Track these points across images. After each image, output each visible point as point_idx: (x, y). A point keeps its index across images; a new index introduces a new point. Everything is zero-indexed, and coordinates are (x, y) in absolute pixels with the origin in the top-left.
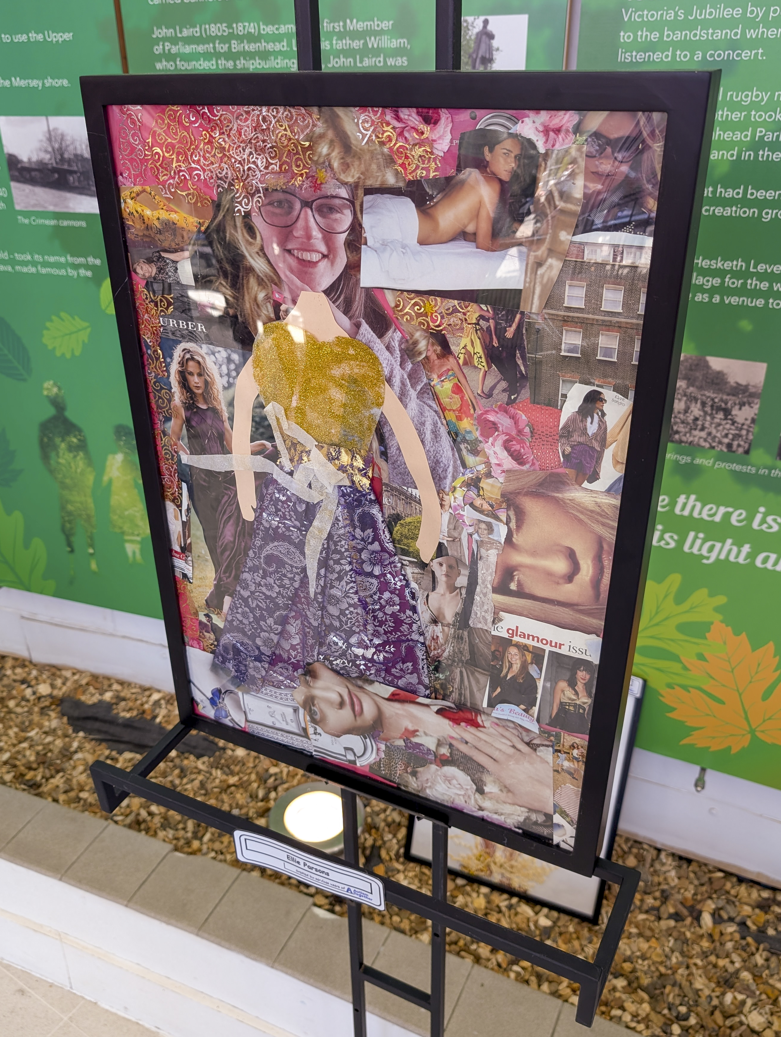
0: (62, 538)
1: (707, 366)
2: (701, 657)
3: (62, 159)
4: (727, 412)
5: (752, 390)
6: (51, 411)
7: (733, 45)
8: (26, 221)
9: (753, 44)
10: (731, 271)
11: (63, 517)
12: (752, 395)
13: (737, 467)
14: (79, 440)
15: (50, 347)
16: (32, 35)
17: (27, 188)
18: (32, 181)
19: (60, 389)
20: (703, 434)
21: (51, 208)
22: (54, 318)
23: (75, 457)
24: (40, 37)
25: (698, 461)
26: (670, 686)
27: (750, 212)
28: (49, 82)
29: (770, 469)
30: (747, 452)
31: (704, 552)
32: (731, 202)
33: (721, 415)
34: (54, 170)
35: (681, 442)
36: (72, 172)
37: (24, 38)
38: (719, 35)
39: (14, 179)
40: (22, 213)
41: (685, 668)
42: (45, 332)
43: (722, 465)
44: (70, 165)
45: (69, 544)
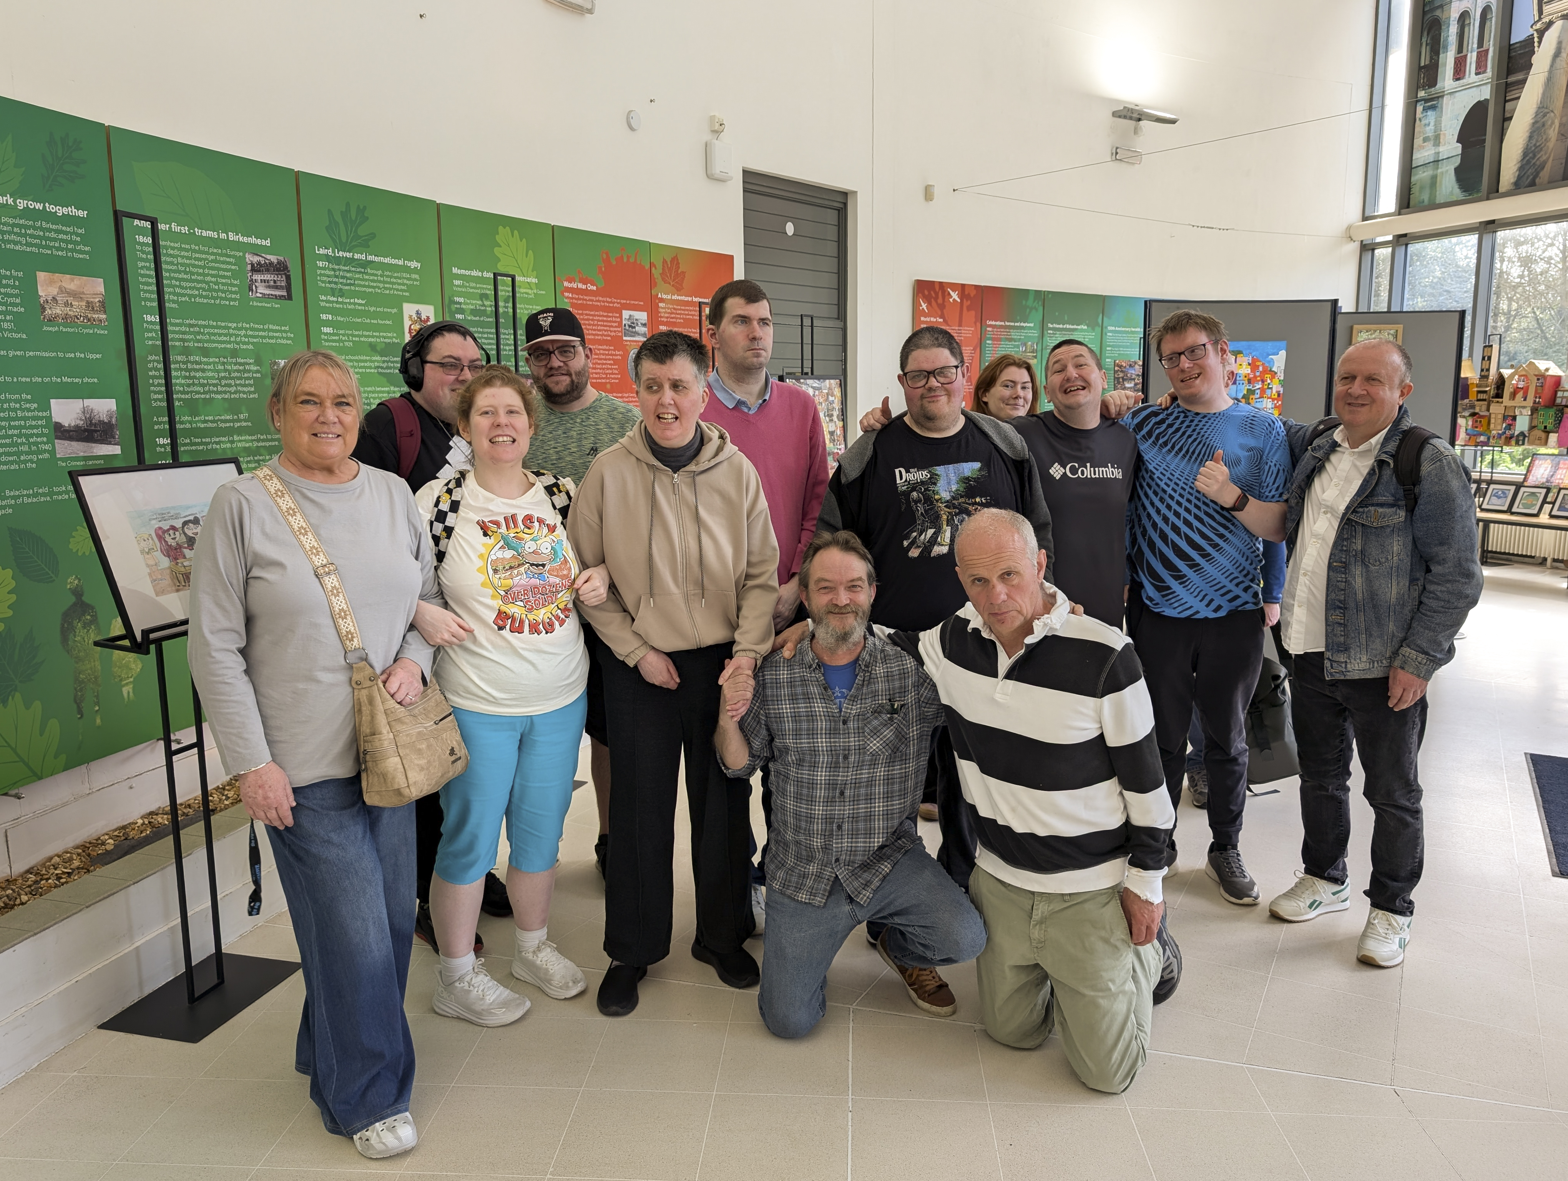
0: (75, 706)
3: (91, 424)
8: (64, 464)
11: (75, 689)
14: (92, 616)
15: (74, 549)
16: (78, 354)
17: (66, 443)
18: (71, 439)
19: (80, 580)
21: (82, 454)
22: (78, 528)
23: (88, 631)
24: (82, 356)
28: (86, 380)
34: (86, 430)
36: (98, 431)
37: (72, 355)
39: (57, 438)
40: (61, 459)
42: (71, 540)
44: (95, 427)
45: (80, 711)
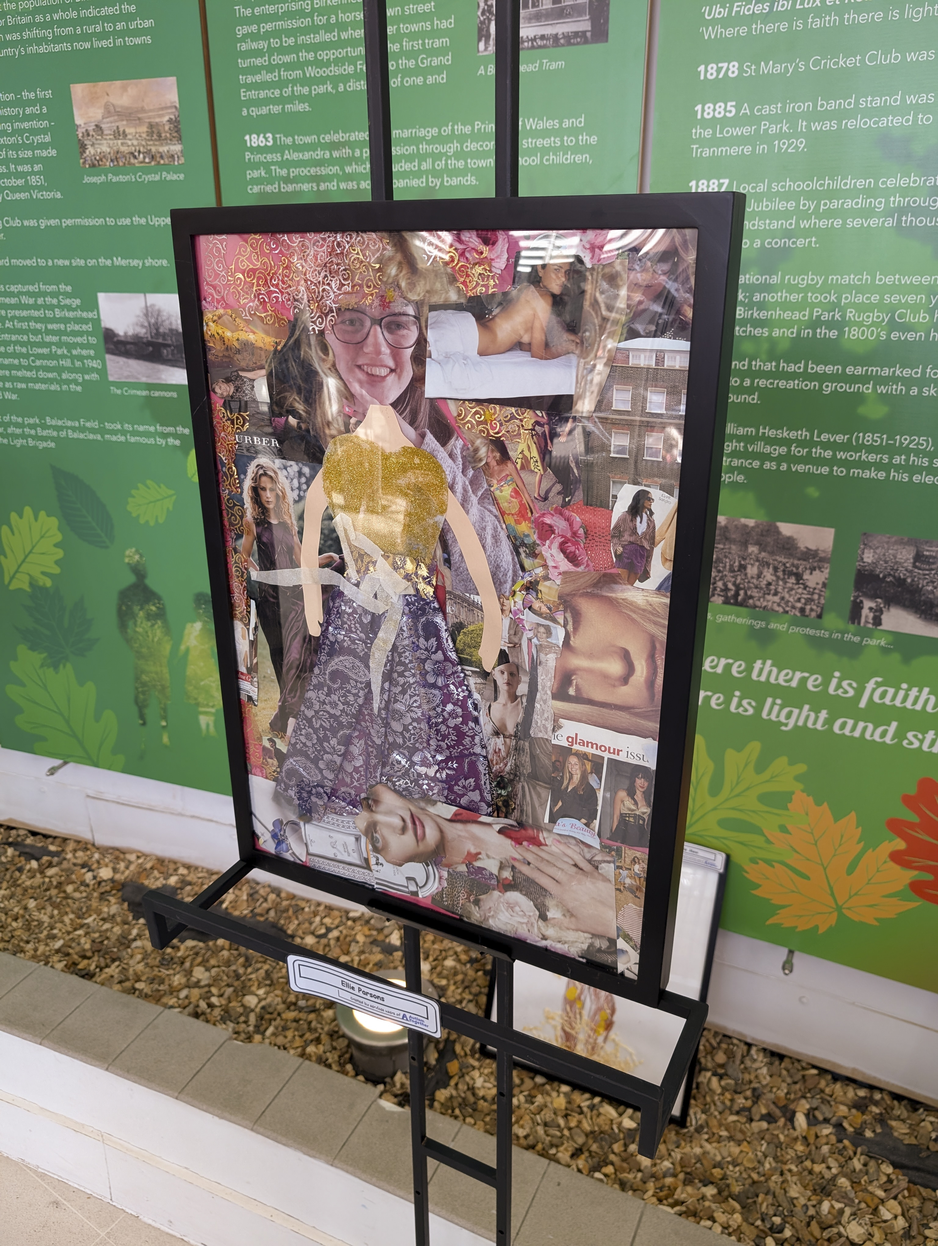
0: (134, 710)
1: (778, 532)
2: (783, 829)
3: (158, 334)
4: (799, 577)
5: (822, 555)
6: (131, 579)
7: (788, 234)
8: (119, 392)
9: (807, 233)
10: (796, 440)
11: (137, 688)
12: (822, 560)
13: (811, 632)
14: (158, 608)
15: (134, 515)
16: (136, 219)
17: (122, 360)
18: (127, 354)
19: (141, 556)
20: (777, 599)
21: (144, 380)
22: (140, 485)
23: (153, 625)
24: (143, 221)
25: (772, 626)
26: (753, 861)
27: (813, 385)
28: (149, 262)
29: (843, 633)
30: (820, 616)
31: (782, 718)
32: (793, 376)
33: (793, 580)
34: (149, 343)
35: (755, 607)
36: (166, 346)
37: (128, 221)
38: (775, 225)
39: (109, 351)
40: (114, 384)
41: (768, 841)
42: (130, 499)
43: (796, 630)
44: (164, 339)
45: (142, 716)
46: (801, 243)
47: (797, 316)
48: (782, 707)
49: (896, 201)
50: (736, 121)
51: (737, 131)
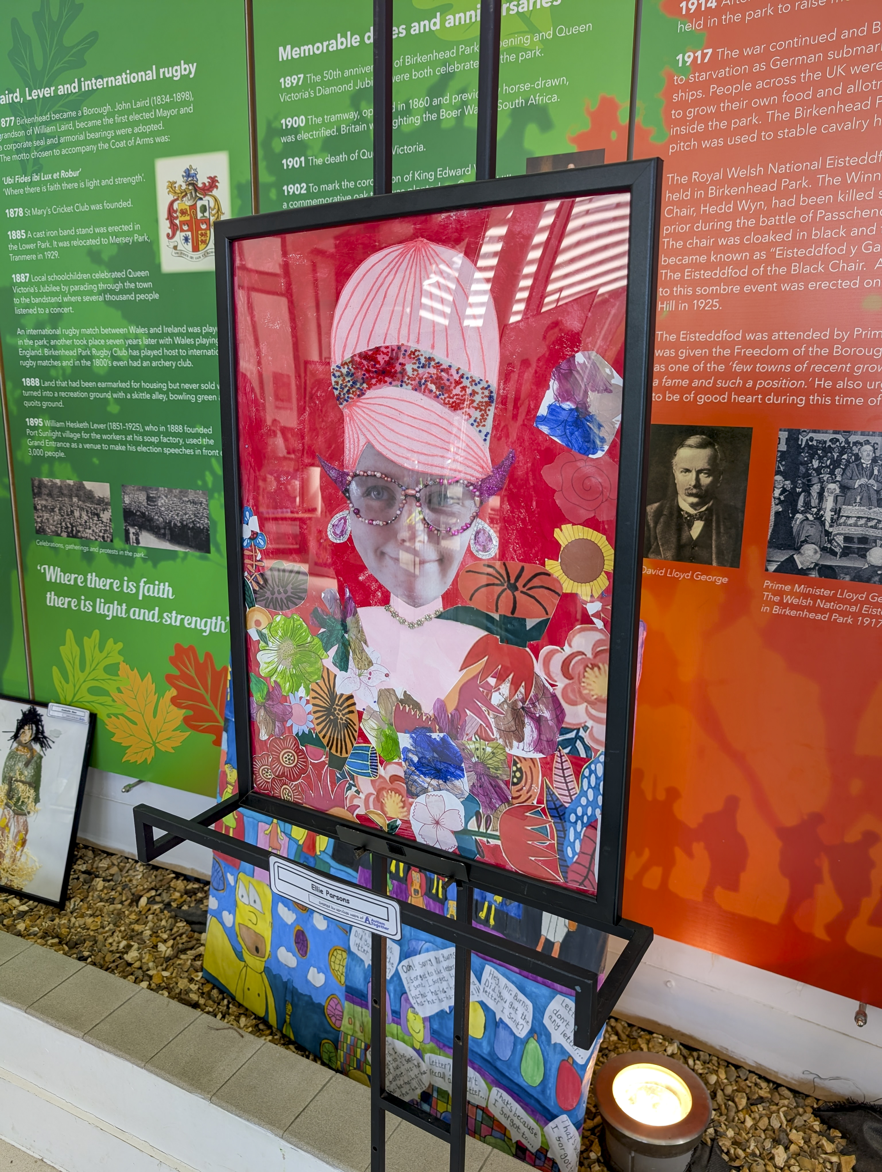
1: (85, 488)
2: (119, 690)
4: (98, 515)
5: (106, 501)
7: (60, 305)
9: (69, 304)
10: (83, 429)
12: (107, 504)
13: (109, 551)
20: (90, 531)
25: (92, 549)
26: (109, 716)
27: (85, 395)
29: (124, 550)
30: (112, 541)
31: (106, 612)
32: (74, 389)
33: (96, 518)
35: (82, 538)
38: (53, 300)
41: (114, 701)
43: (103, 551)
46: (66, 310)
47: (71, 353)
48: (105, 604)
49: (102, 286)
50: (27, 241)
51: (28, 247)
